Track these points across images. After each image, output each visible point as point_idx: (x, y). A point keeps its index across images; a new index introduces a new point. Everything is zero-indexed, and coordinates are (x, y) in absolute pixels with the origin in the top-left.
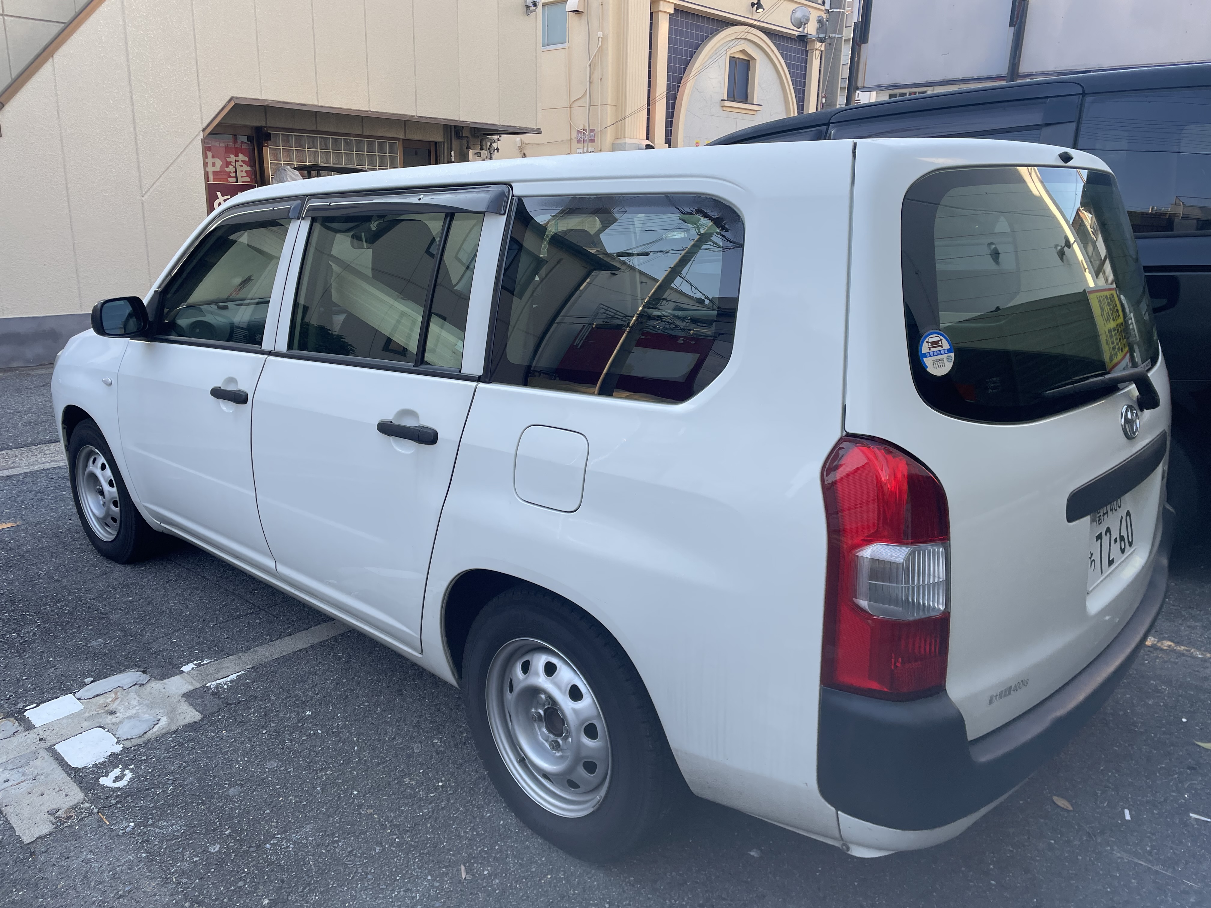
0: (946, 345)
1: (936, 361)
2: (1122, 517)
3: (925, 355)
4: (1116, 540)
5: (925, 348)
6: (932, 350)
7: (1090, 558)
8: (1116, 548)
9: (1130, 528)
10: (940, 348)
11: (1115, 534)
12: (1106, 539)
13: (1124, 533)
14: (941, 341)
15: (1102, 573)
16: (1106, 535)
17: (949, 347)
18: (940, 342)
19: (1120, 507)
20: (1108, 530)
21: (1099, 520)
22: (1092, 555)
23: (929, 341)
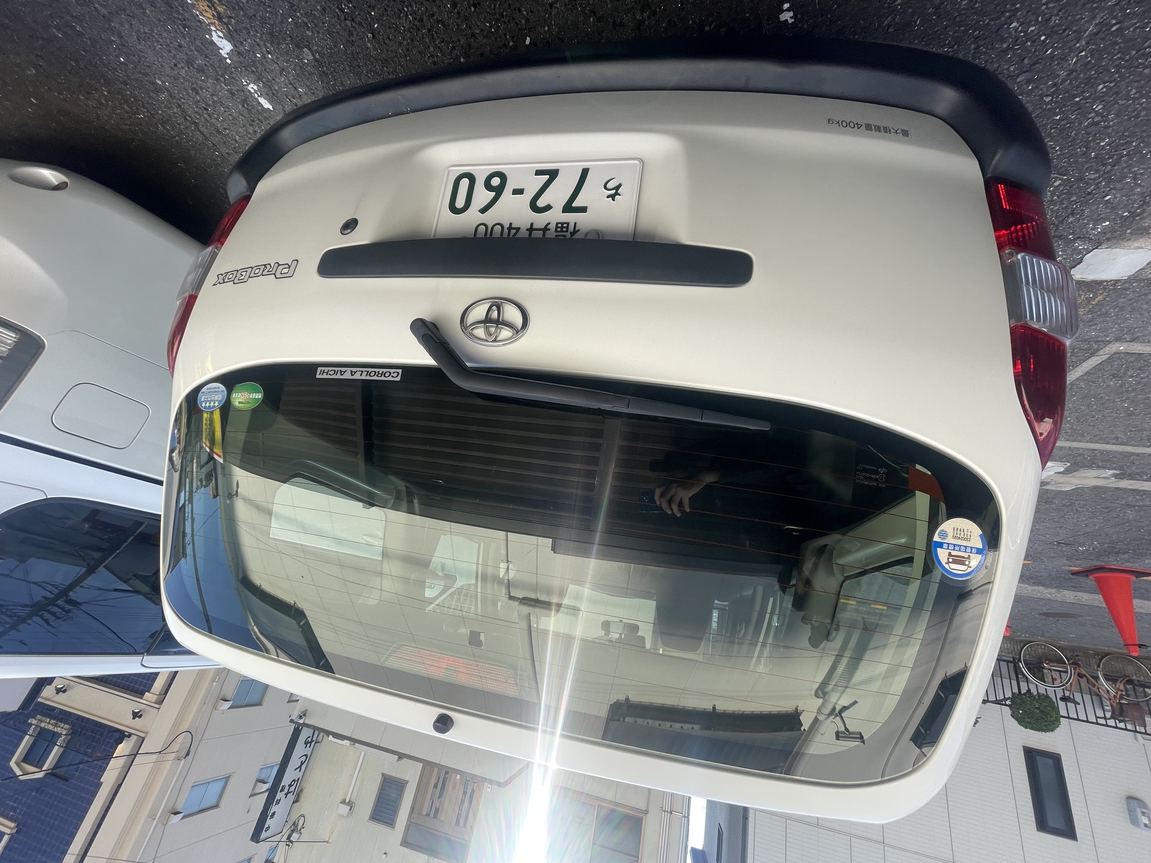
0: (943, 554)
1: (965, 539)
3: (978, 551)
4: (518, 192)
6: (966, 555)
7: (616, 194)
8: (522, 184)
9: (460, 194)
10: (953, 553)
11: (516, 199)
12: (553, 202)
14: (948, 563)
16: (548, 207)
17: (938, 549)
18: (951, 560)
20: (541, 209)
21: (567, 226)
22: (611, 197)
23: (967, 567)
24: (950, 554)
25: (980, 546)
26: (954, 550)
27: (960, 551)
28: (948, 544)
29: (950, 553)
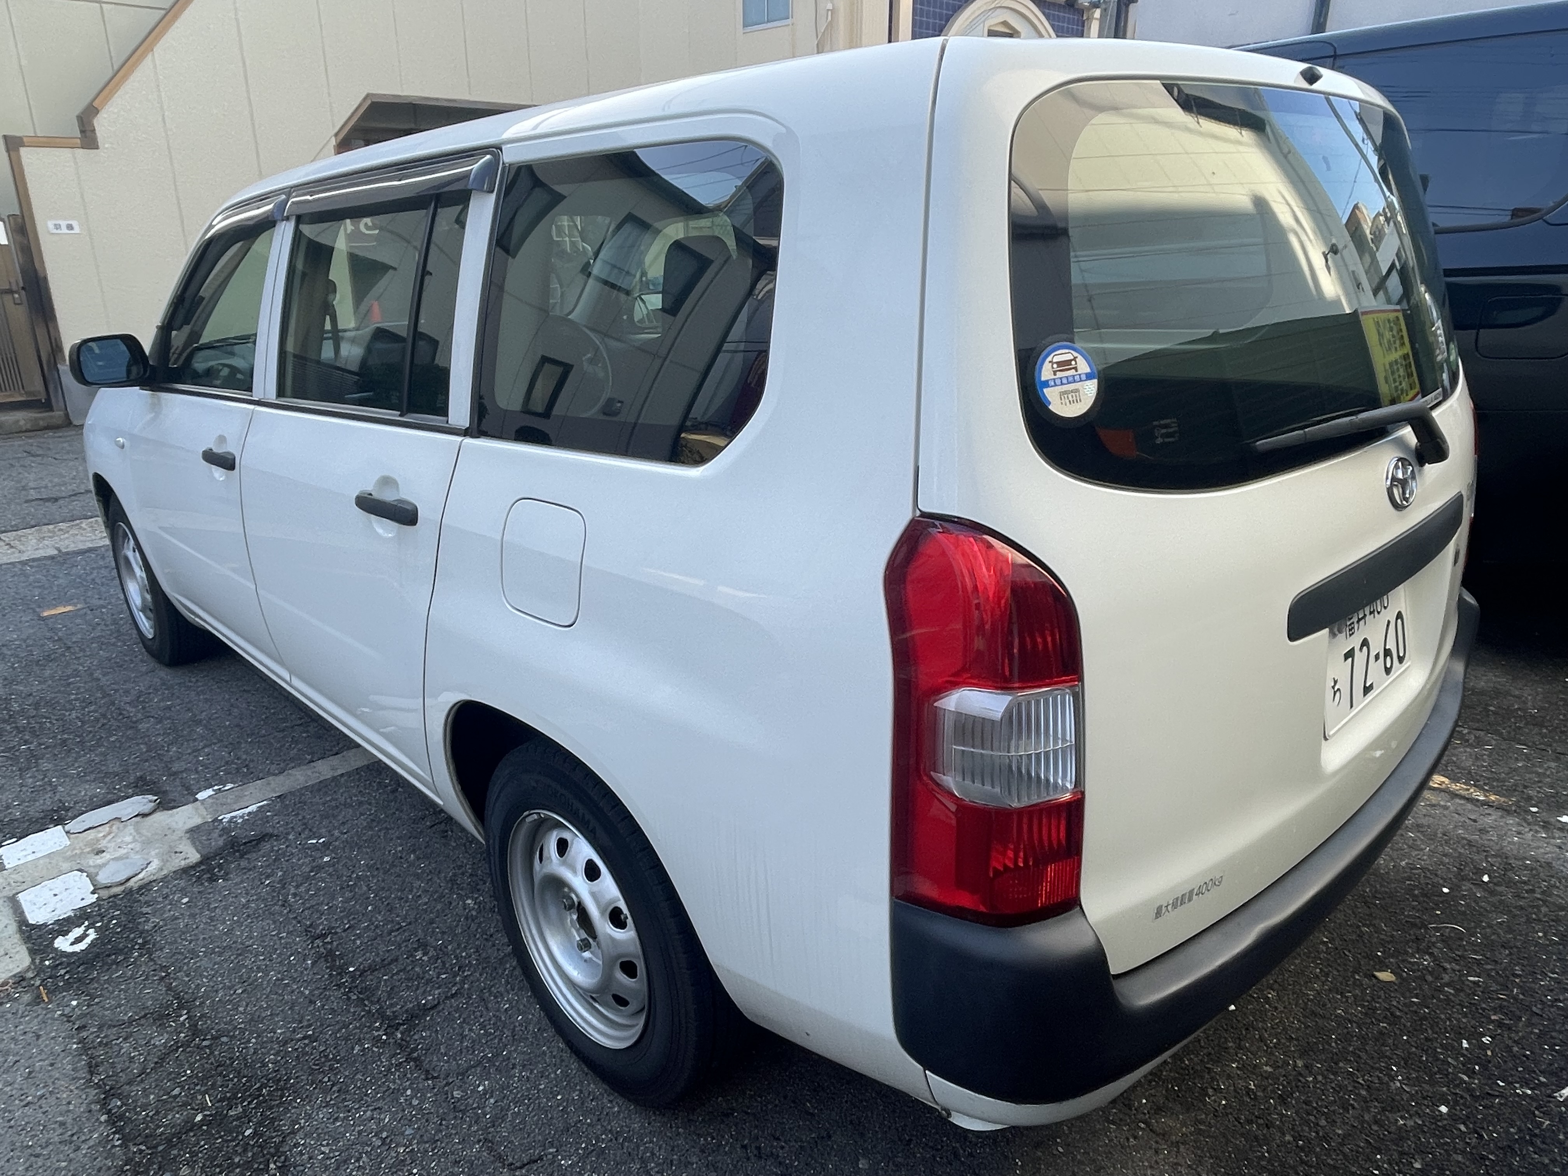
0: (1083, 367)
1: (1065, 393)
2: (1389, 622)
3: (1046, 384)
4: (1377, 657)
5: (1046, 372)
6: (1059, 374)
7: (1333, 687)
8: (1377, 668)
9: (1401, 639)
10: (1073, 372)
11: (1377, 647)
12: (1360, 657)
13: (1391, 645)
14: (1075, 359)
15: (1352, 706)
16: (1361, 649)
17: (1088, 370)
18: (1073, 363)
19: (1385, 608)
20: (1365, 643)
21: (1350, 630)
22: (1336, 682)
23: (1054, 360)
24: (1076, 369)
25: (1045, 390)
26: (1074, 376)
27: (1067, 377)
28: (1081, 381)
29: (1076, 371)
